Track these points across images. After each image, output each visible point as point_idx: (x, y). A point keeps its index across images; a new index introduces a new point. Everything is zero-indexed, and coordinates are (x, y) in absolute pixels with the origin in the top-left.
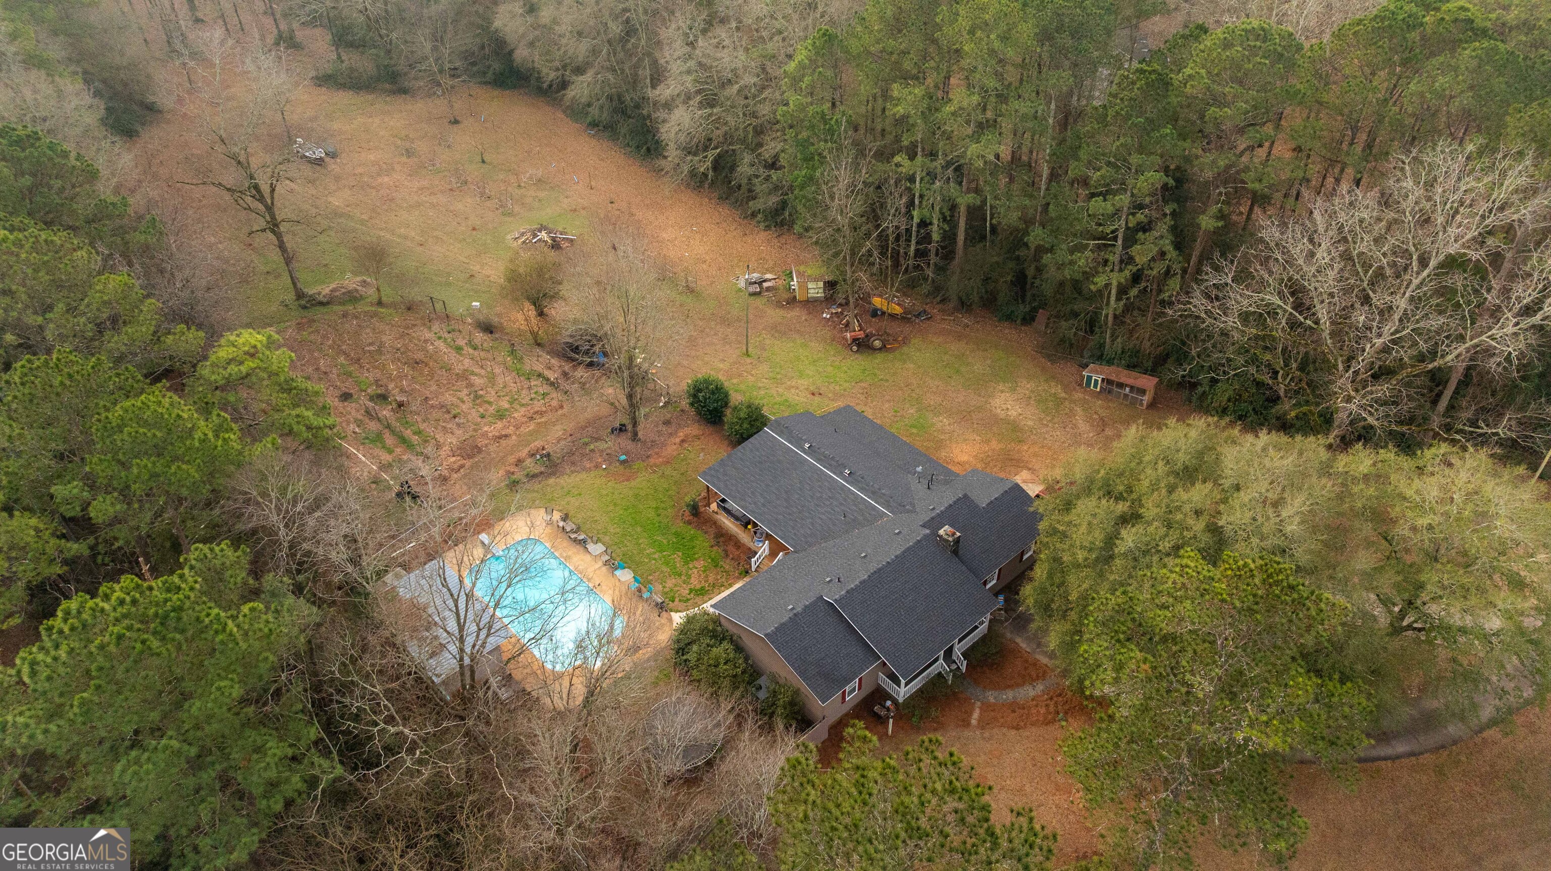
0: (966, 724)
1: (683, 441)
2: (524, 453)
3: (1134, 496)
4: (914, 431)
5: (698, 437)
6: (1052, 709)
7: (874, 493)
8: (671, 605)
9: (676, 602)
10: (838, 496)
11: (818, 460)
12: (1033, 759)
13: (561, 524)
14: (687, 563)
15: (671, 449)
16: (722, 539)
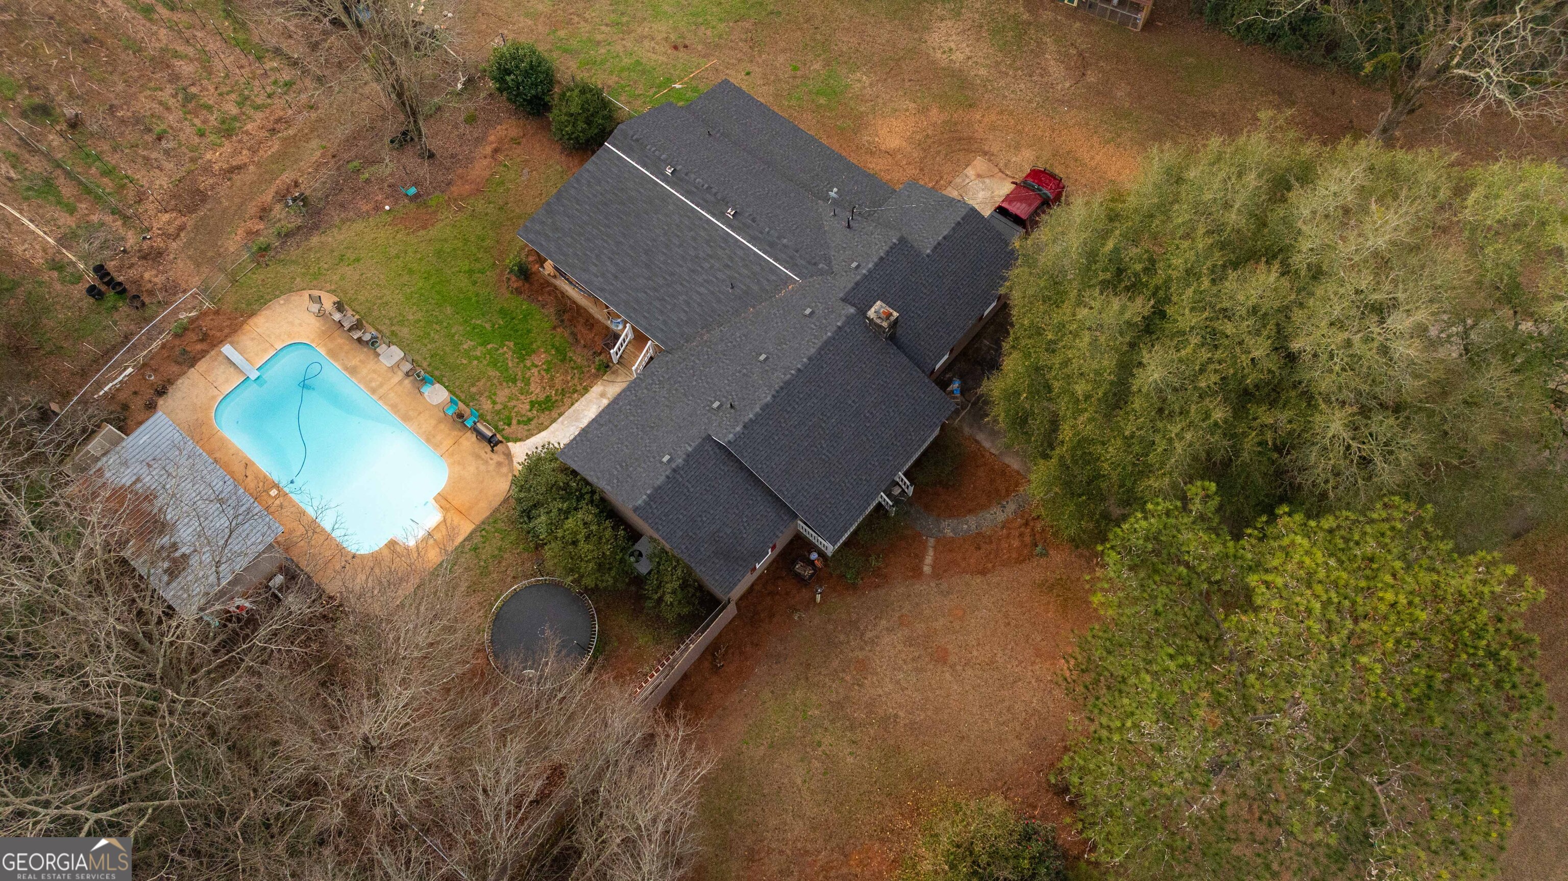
0: (917, 573)
1: (496, 151)
2: (268, 196)
3: (1158, 280)
4: (822, 101)
5: (516, 141)
6: (1028, 539)
7: (772, 245)
8: (508, 430)
9: (514, 426)
10: (720, 252)
11: (687, 194)
12: (1006, 616)
13: (337, 316)
14: (522, 359)
15: (480, 168)
16: (566, 317)
